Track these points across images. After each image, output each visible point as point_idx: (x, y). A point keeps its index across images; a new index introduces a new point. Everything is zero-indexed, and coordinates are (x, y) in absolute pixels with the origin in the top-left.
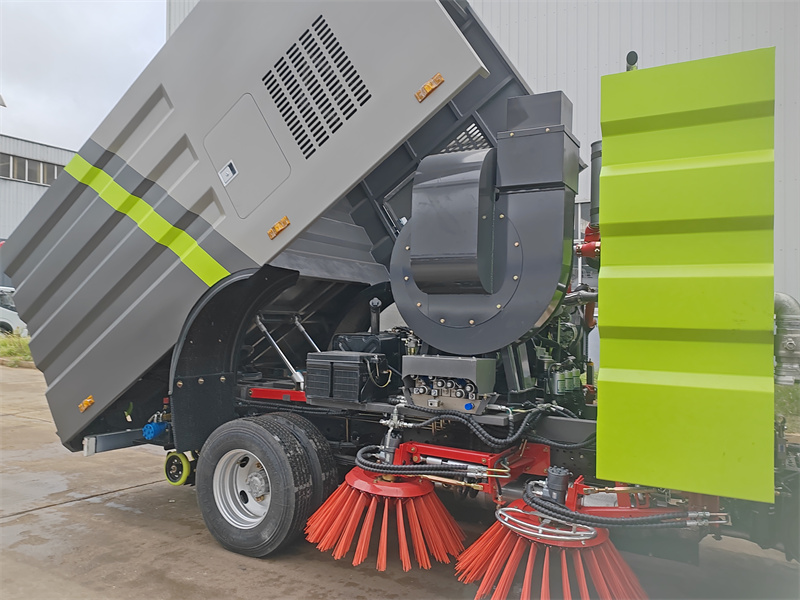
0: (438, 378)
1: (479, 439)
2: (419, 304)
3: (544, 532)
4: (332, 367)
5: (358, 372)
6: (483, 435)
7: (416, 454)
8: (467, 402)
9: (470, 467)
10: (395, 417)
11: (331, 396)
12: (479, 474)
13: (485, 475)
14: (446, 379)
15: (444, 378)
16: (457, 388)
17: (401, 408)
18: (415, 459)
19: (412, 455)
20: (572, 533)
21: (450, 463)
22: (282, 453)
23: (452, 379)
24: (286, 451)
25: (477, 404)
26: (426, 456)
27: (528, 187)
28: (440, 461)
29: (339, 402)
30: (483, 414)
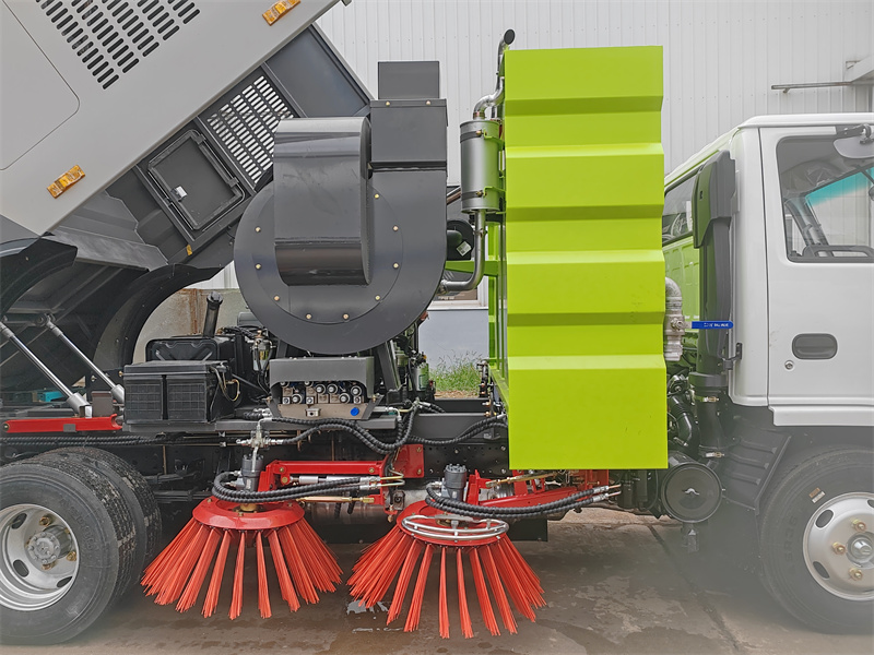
0: (316, 384)
1: (367, 446)
2: (277, 298)
3: (459, 534)
4: (165, 381)
5: (205, 384)
6: (372, 442)
7: (285, 475)
8: (352, 407)
9: (362, 479)
10: (259, 435)
11: (166, 417)
12: (373, 485)
13: (380, 485)
14: (326, 384)
15: (323, 383)
16: (340, 392)
17: (267, 423)
18: (284, 480)
19: (279, 476)
20: (486, 529)
21: (329, 479)
22: (94, 500)
23: (333, 382)
24: (100, 497)
25: (363, 408)
26: (298, 476)
27: (407, 165)
28: (316, 478)
29: (177, 425)
30: (370, 418)
